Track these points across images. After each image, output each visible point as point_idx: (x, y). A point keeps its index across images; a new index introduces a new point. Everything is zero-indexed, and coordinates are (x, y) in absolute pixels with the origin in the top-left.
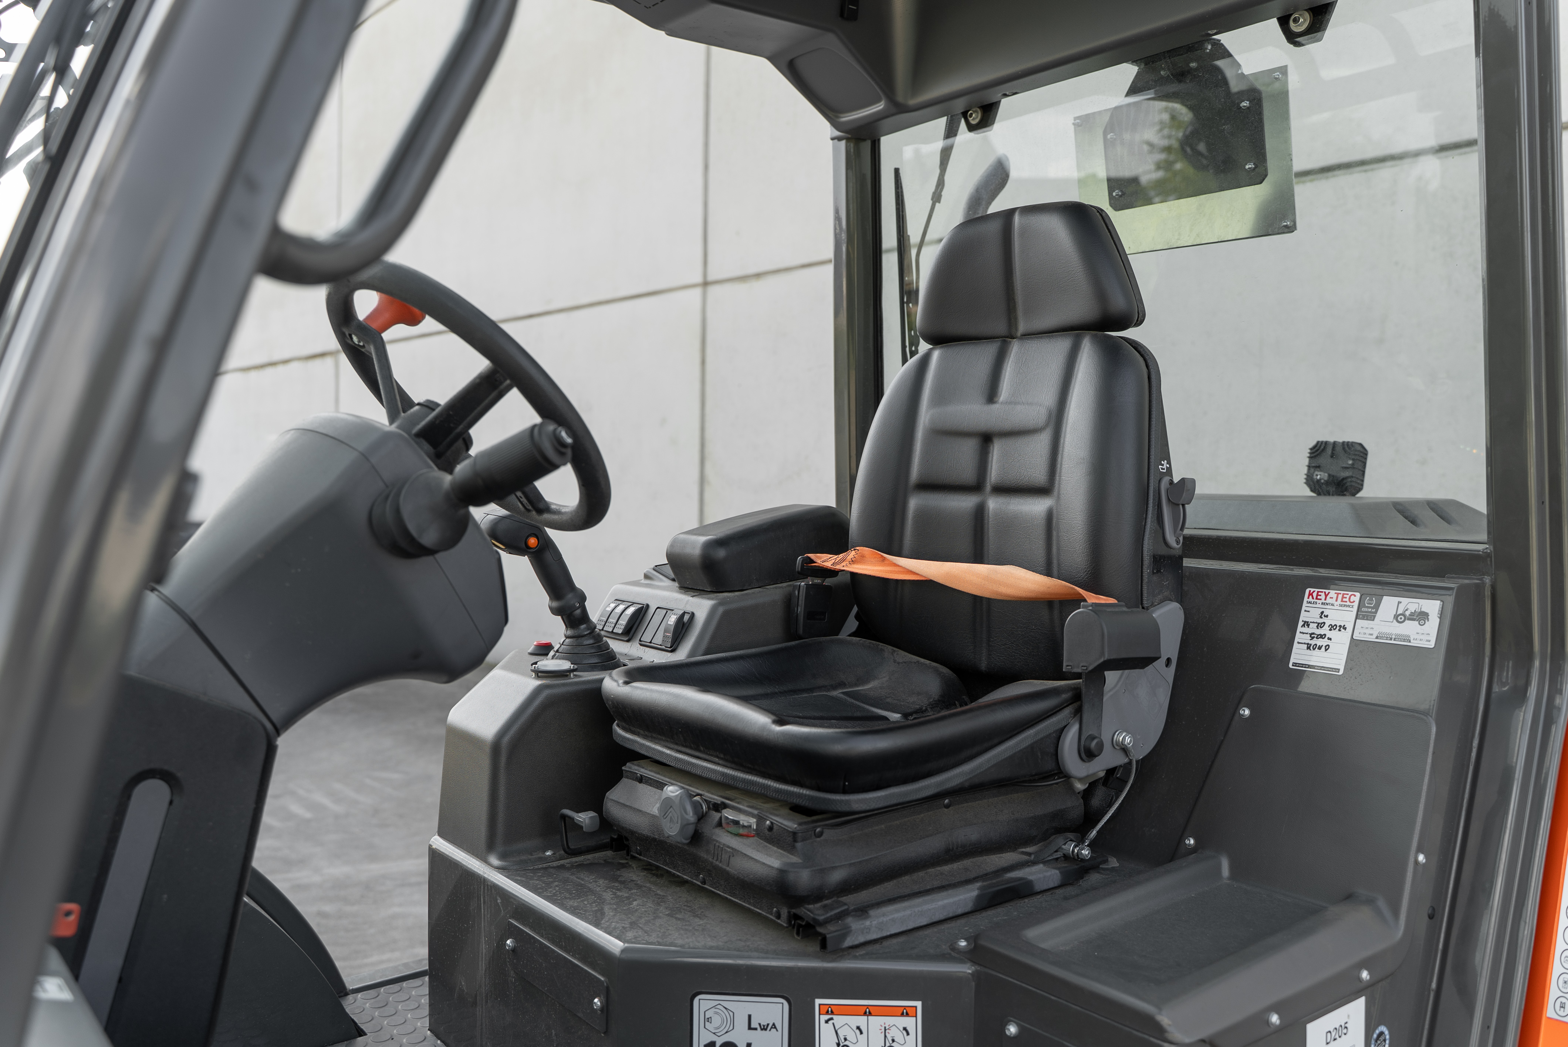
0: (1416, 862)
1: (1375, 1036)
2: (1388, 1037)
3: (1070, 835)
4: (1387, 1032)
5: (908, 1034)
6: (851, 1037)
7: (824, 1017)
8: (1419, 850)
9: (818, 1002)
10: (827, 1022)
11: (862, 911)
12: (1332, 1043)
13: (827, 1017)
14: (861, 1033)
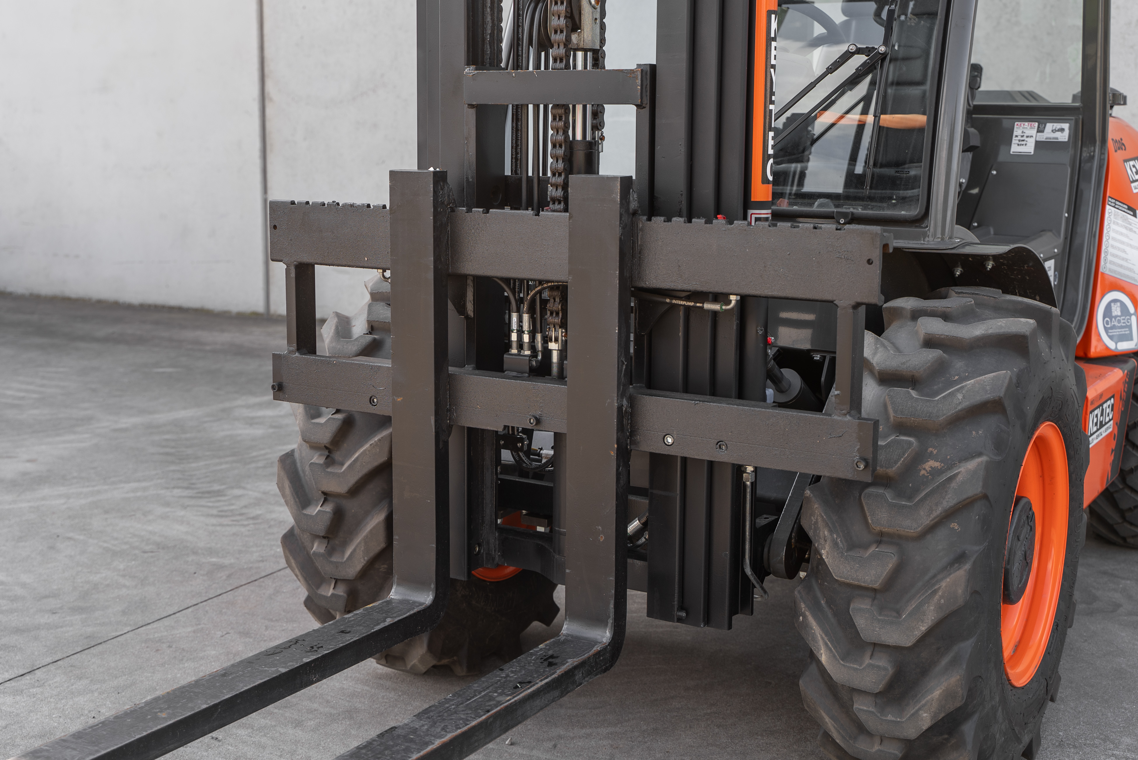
0: (1065, 217)
8: (1066, 212)
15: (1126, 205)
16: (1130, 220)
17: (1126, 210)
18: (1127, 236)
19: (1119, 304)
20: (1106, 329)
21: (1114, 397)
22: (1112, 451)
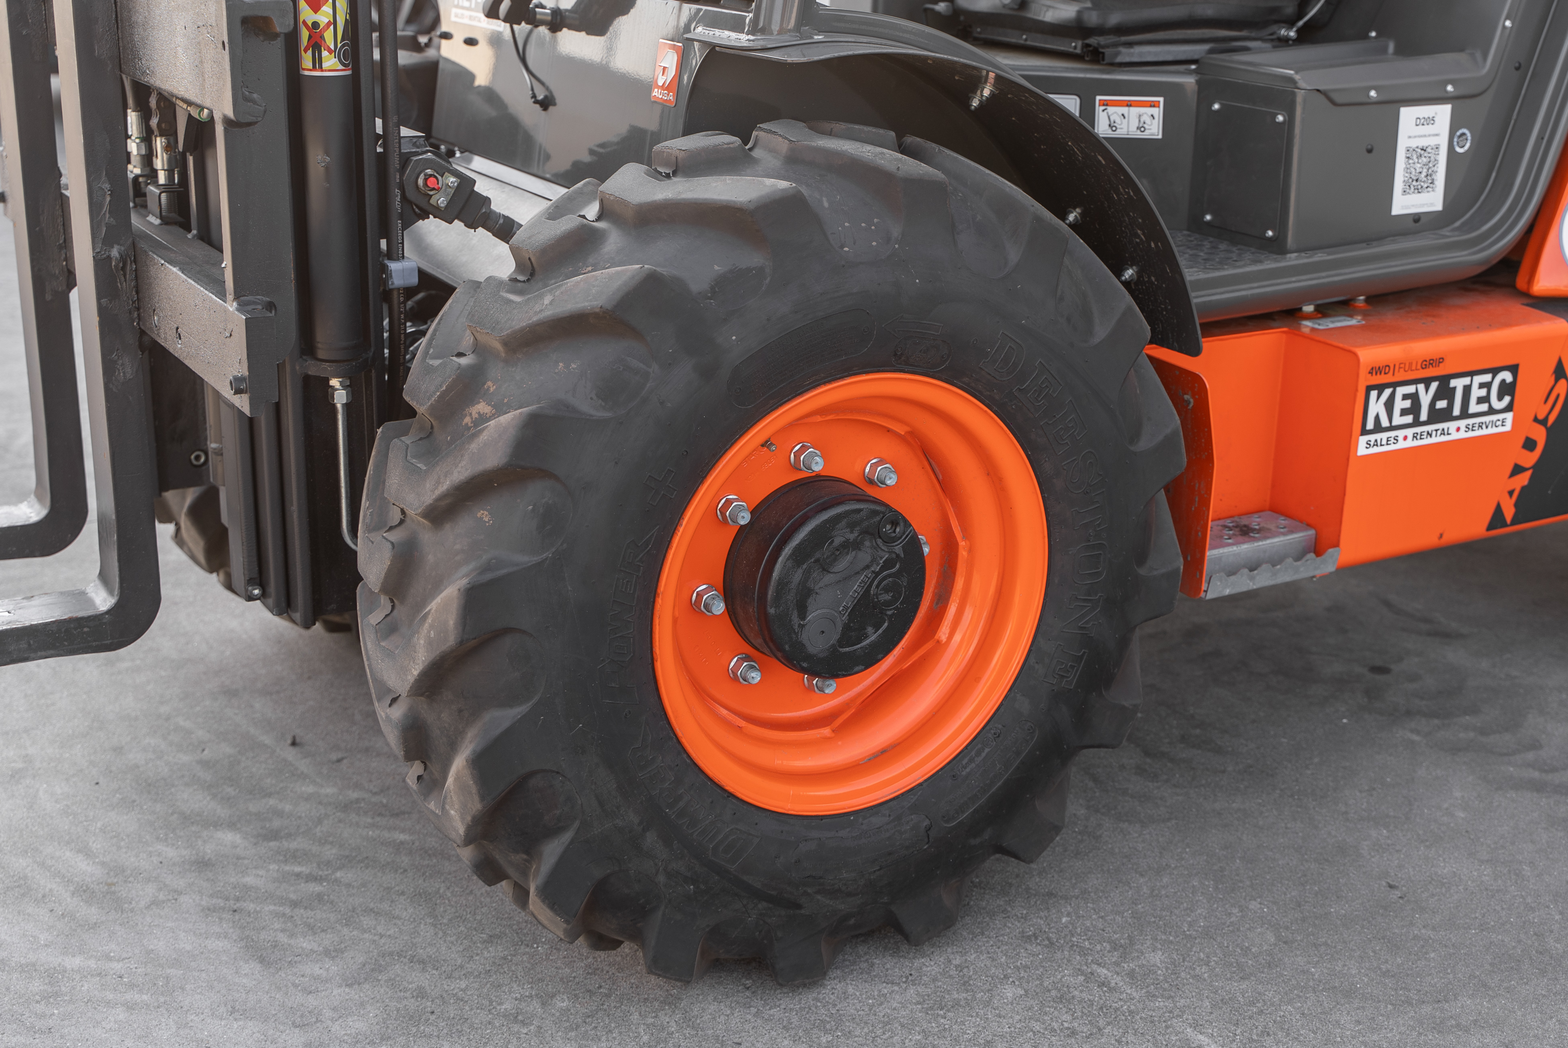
0: (1504, 27)
1: (1458, 133)
2: (1469, 138)
3: (1283, 25)
4: (1469, 135)
5: (1154, 118)
6: (1118, 120)
7: (1102, 108)
8: (1507, 18)
9: (1098, 98)
10: (1103, 111)
11: (1130, 44)
12: (1420, 126)
13: (1103, 108)
14: (1124, 118)
21: (1514, 369)
22: (1517, 470)
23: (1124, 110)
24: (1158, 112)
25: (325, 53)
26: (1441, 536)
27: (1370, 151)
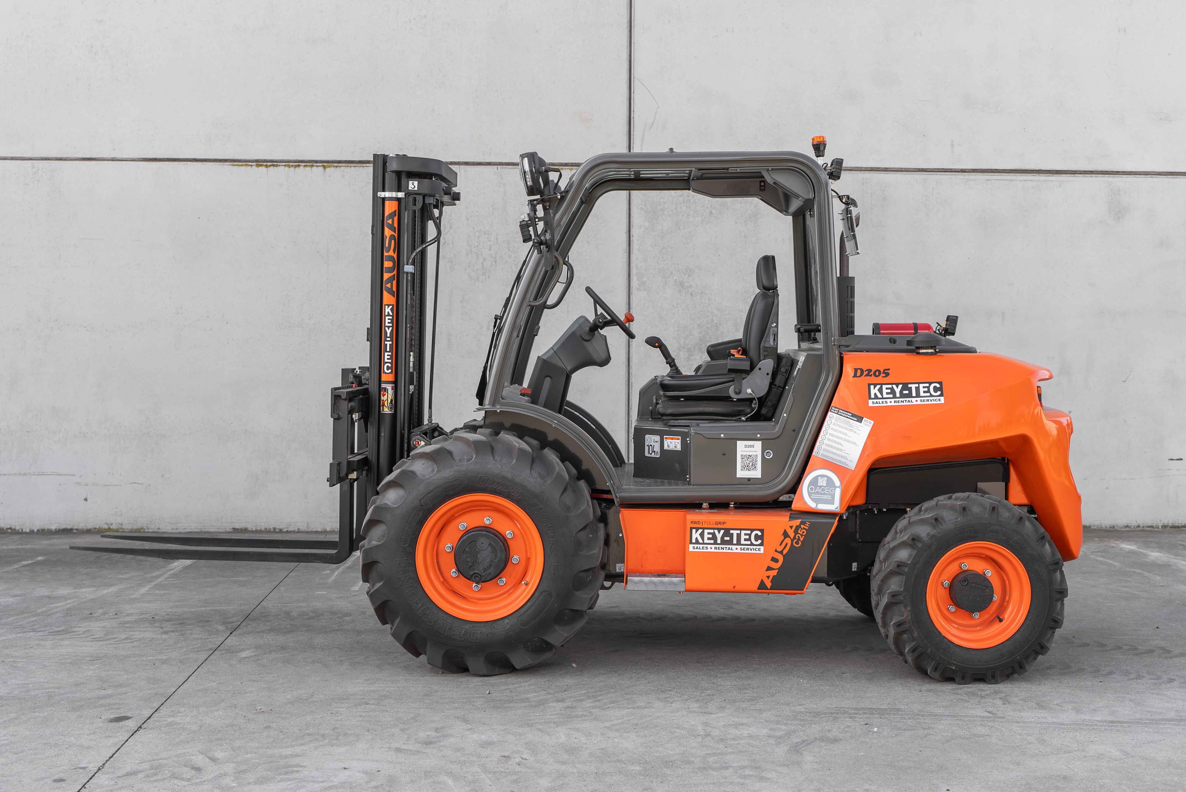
0: (784, 416)
1: (766, 451)
2: (772, 453)
8: (785, 413)
11: (676, 420)
12: (747, 448)
15: (850, 413)
16: (851, 424)
17: (851, 417)
18: (846, 434)
19: (826, 478)
20: (810, 494)
21: (762, 531)
22: (769, 569)
23: (671, 440)
24: (679, 441)
25: (385, 407)
26: (734, 587)
27: (724, 455)
